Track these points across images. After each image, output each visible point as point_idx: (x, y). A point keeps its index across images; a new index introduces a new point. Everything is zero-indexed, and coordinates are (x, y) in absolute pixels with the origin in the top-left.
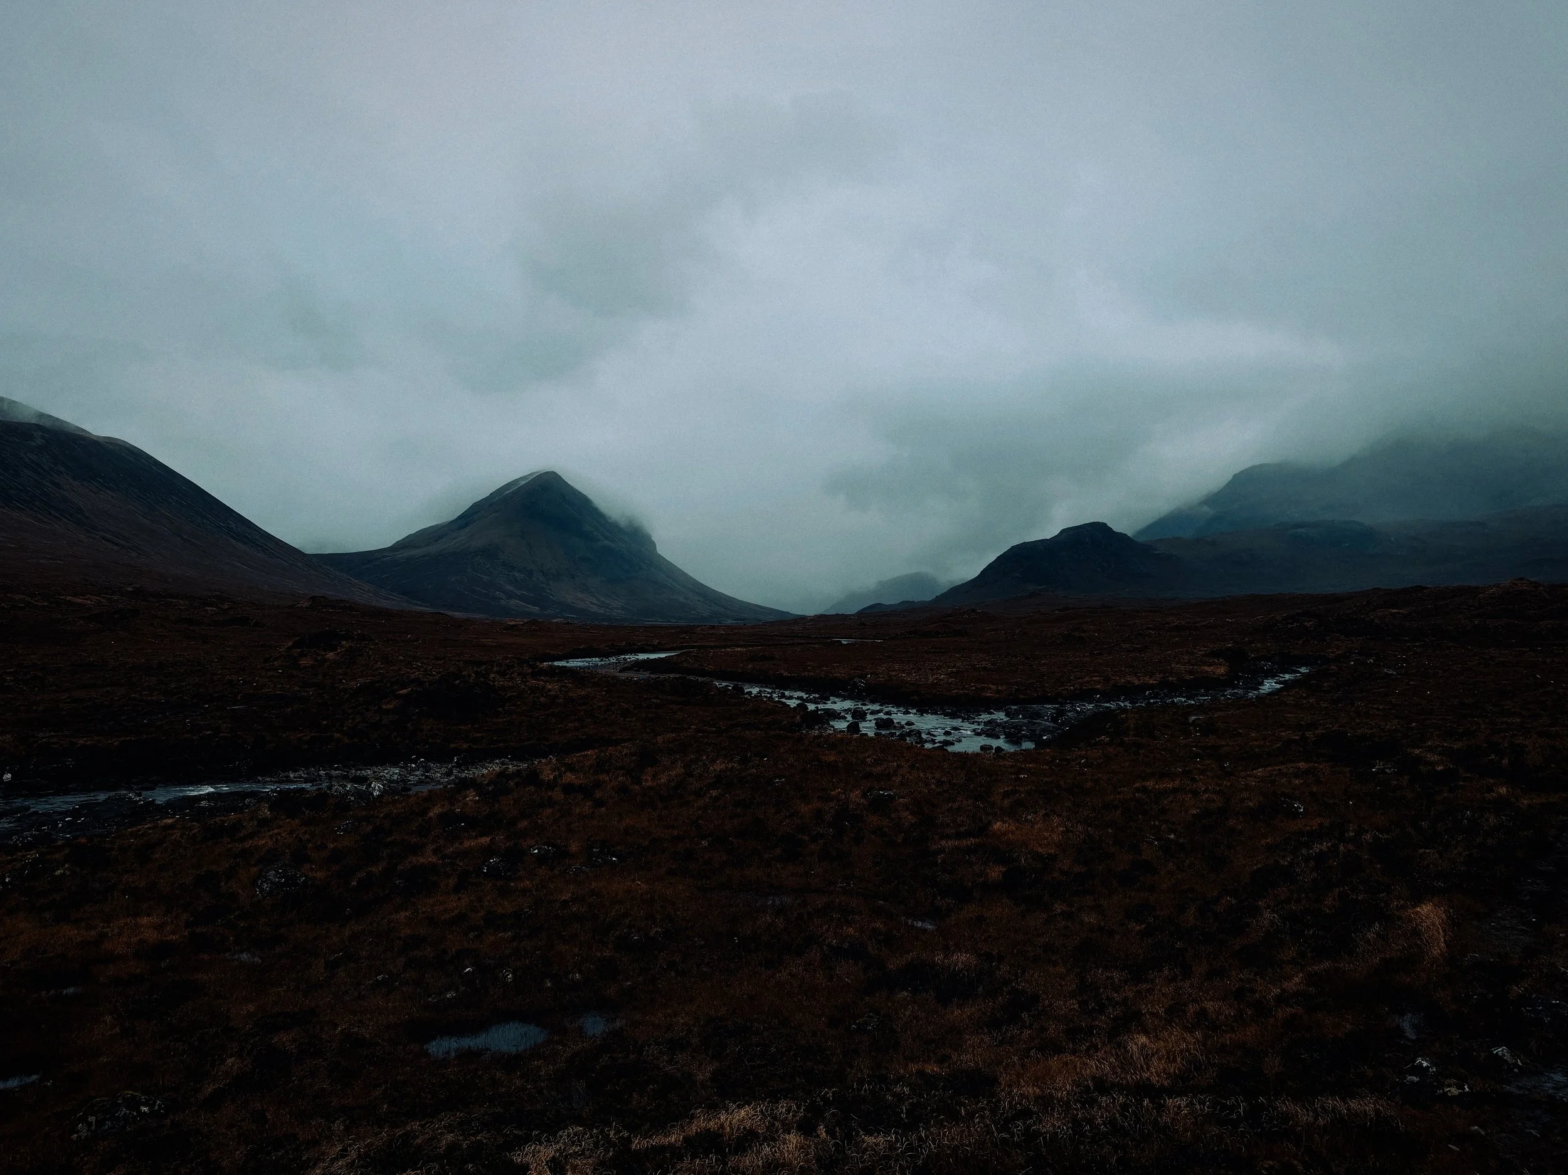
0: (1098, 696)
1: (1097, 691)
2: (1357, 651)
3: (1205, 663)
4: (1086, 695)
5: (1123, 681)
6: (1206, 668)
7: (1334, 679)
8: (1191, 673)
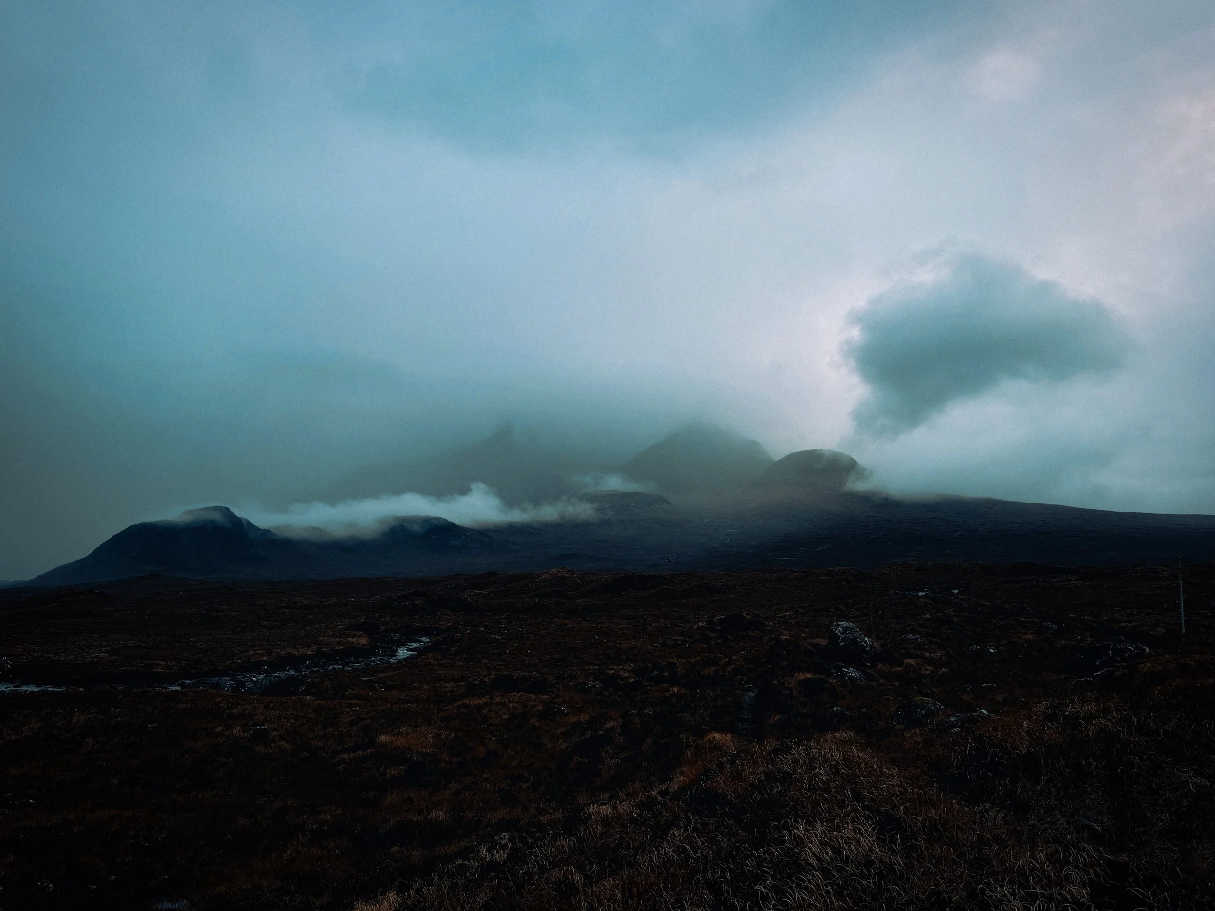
0: (266, 667)
1: (264, 663)
2: (462, 623)
3: (348, 636)
4: (256, 668)
5: (284, 653)
6: (350, 639)
7: (459, 644)
8: (340, 643)
